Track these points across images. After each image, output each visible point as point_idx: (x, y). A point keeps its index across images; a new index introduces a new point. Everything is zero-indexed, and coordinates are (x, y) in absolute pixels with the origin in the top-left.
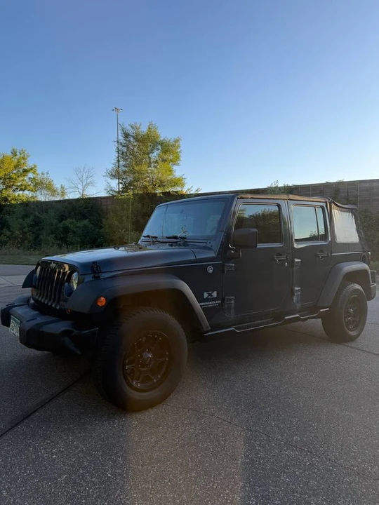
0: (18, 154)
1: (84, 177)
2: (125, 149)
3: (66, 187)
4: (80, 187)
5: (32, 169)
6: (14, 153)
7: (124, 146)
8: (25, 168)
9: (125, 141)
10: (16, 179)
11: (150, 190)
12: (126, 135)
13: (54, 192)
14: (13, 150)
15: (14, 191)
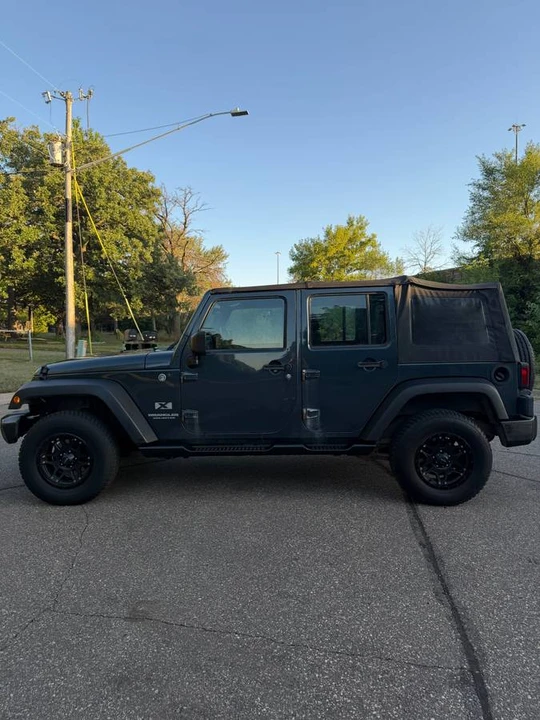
0: (355, 223)
1: (429, 243)
2: (486, 194)
3: (405, 259)
4: (422, 258)
5: (369, 240)
6: (350, 223)
7: (484, 189)
8: (363, 240)
9: (486, 182)
10: (349, 256)
11: (525, 251)
12: (489, 172)
13: (389, 268)
14: (350, 219)
15: (348, 272)
